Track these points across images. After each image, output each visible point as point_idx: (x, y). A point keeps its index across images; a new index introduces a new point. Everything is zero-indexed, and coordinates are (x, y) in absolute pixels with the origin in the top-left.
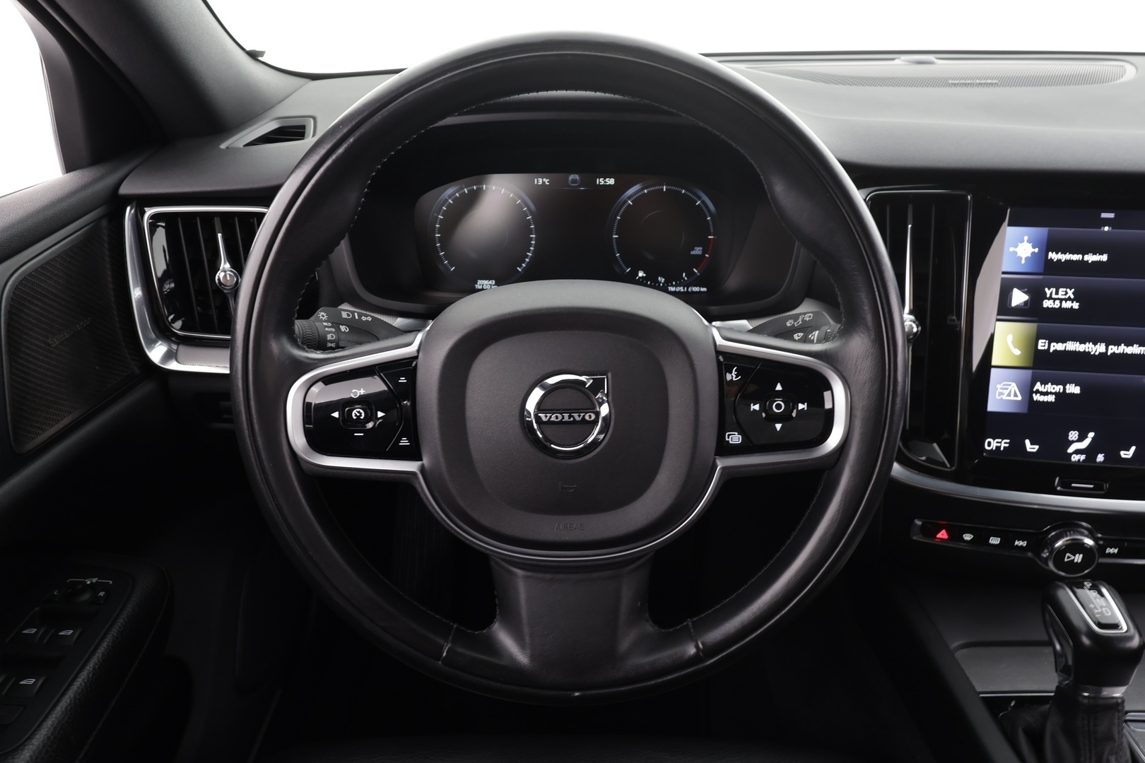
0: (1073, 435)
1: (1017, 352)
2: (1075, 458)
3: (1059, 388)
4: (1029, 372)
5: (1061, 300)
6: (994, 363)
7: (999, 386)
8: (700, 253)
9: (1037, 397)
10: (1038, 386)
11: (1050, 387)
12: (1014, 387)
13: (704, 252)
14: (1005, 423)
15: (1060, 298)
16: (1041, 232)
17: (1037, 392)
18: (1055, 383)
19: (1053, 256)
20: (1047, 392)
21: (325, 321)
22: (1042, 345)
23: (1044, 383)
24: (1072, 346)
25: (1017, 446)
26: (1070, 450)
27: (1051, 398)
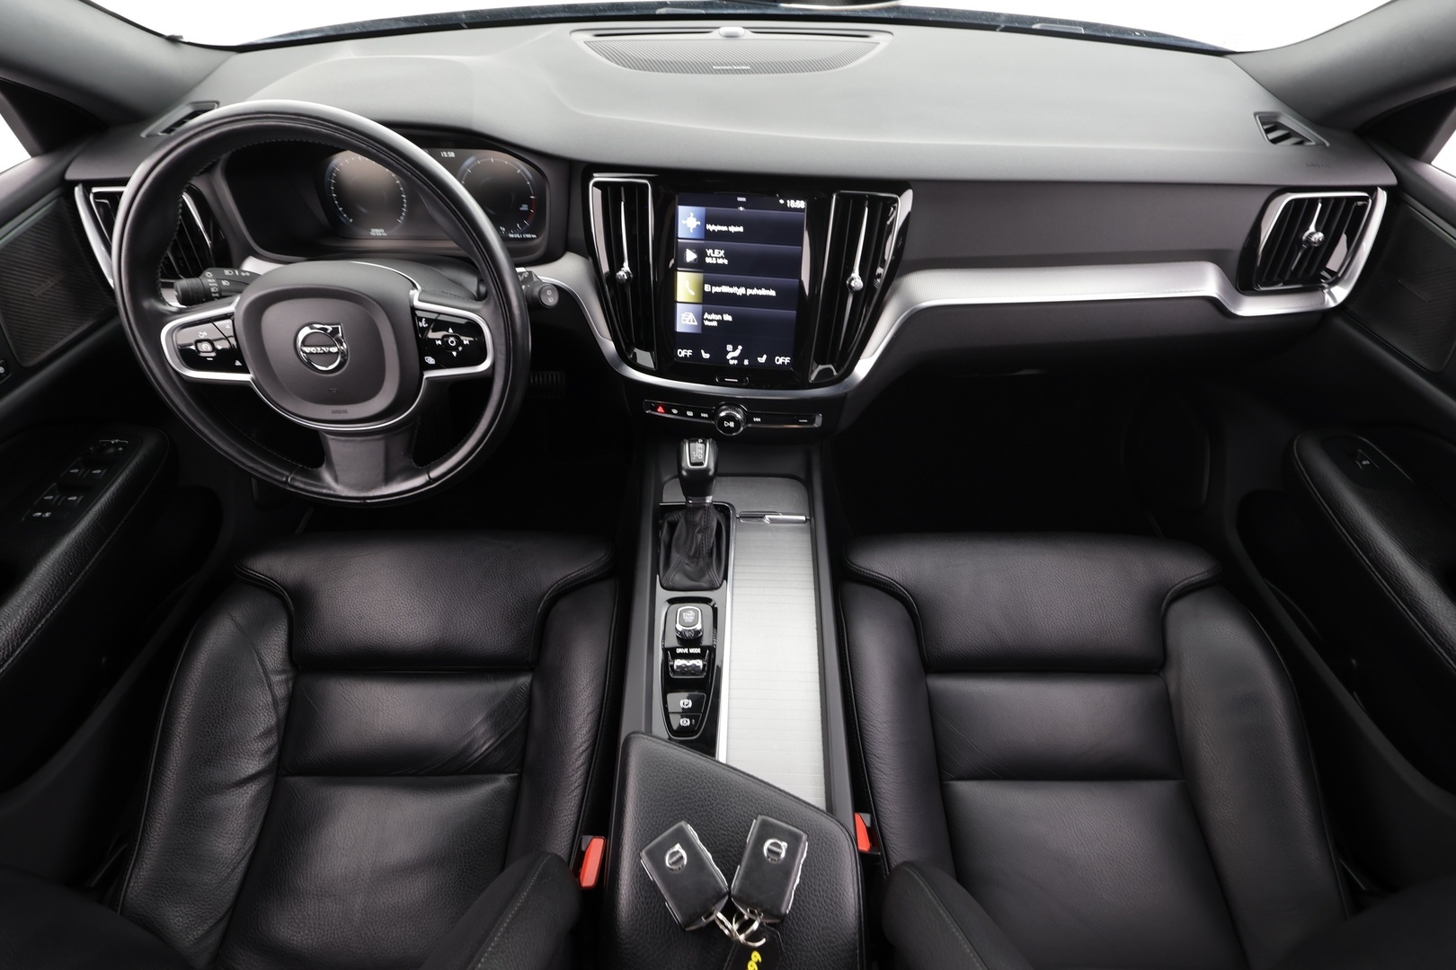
0: (729, 347)
1: (693, 294)
2: (732, 362)
3: (719, 317)
4: (701, 306)
5: (716, 258)
6: (679, 298)
7: (683, 315)
8: (527, 209)
9: (706, 323)
10: (706, 316)
11: (713, 316)
12: (691, 316)
13: (530, 208)
14: (687, 340)
15: (716, 256)
16: (701, 210)
17: (707, 319)
18: (717, 313)
19: (711, 227)
20: (712, 320)
21: (211, 278)
22: (707, 288)
23: (710, 313)
24: (725, 289)
25: (697, 354)
26: (729, 357)
27: (715, 324)
